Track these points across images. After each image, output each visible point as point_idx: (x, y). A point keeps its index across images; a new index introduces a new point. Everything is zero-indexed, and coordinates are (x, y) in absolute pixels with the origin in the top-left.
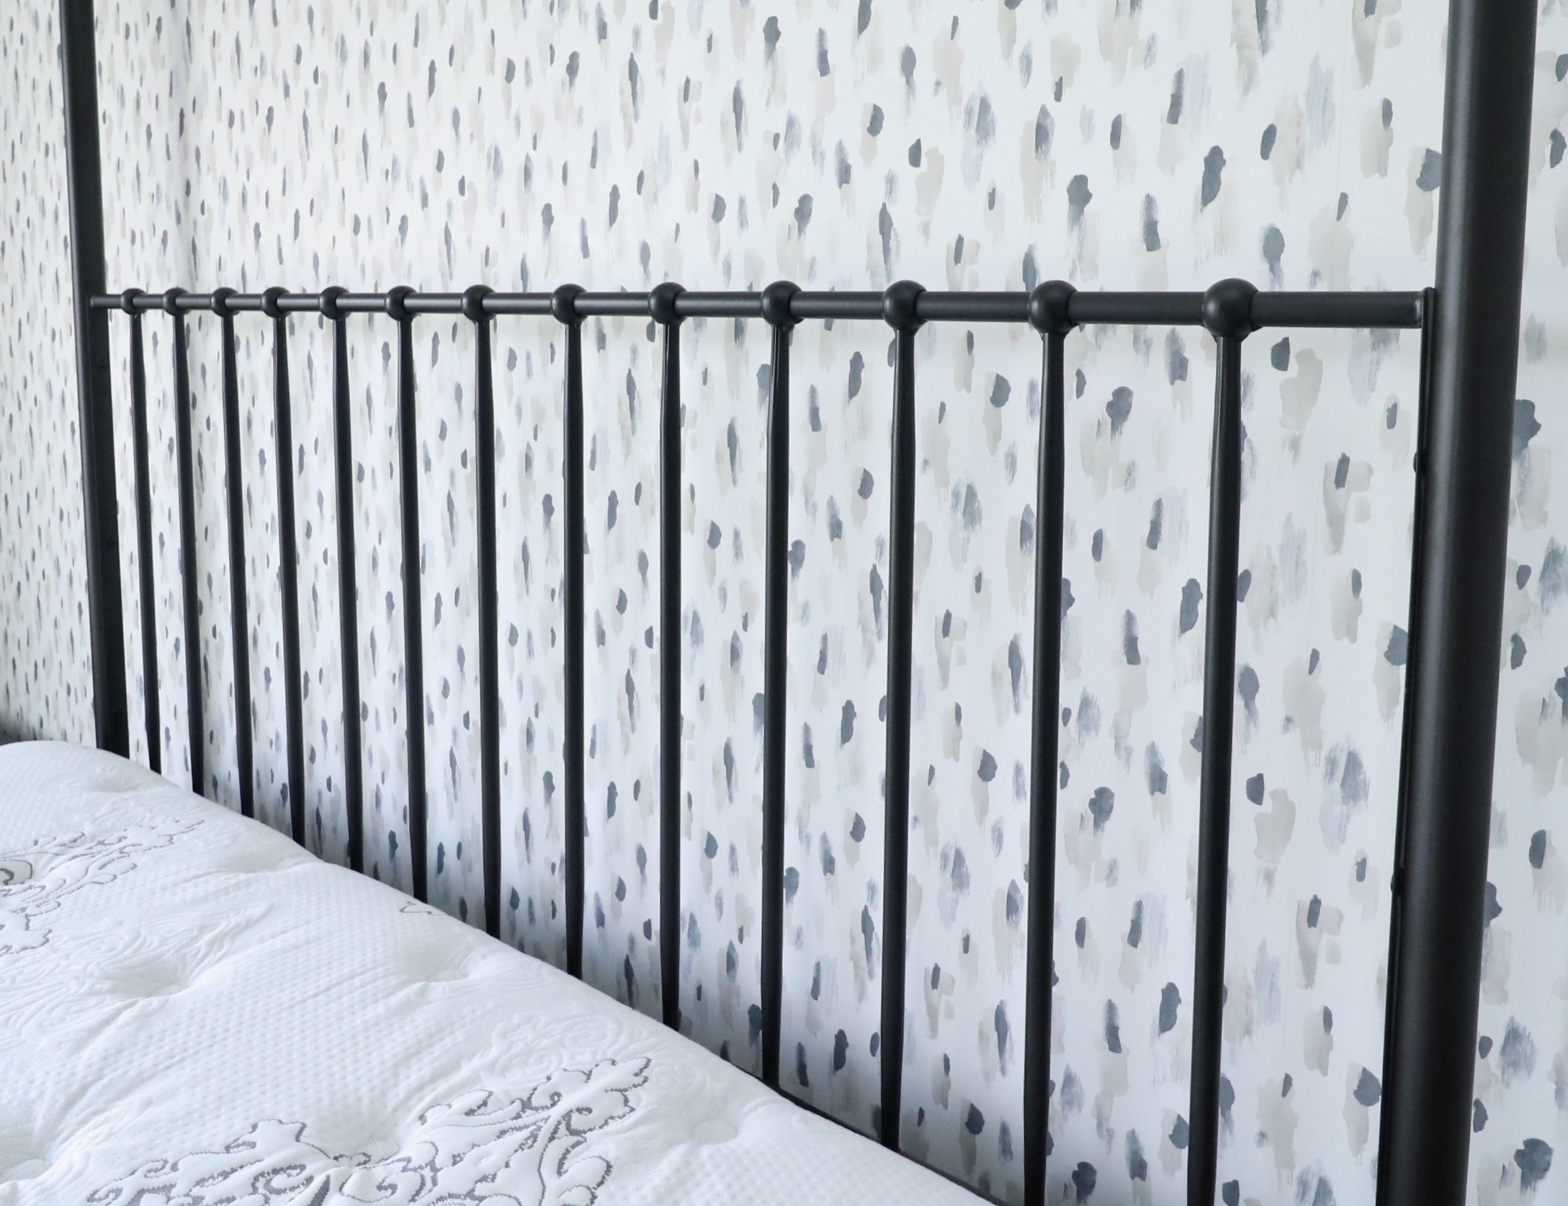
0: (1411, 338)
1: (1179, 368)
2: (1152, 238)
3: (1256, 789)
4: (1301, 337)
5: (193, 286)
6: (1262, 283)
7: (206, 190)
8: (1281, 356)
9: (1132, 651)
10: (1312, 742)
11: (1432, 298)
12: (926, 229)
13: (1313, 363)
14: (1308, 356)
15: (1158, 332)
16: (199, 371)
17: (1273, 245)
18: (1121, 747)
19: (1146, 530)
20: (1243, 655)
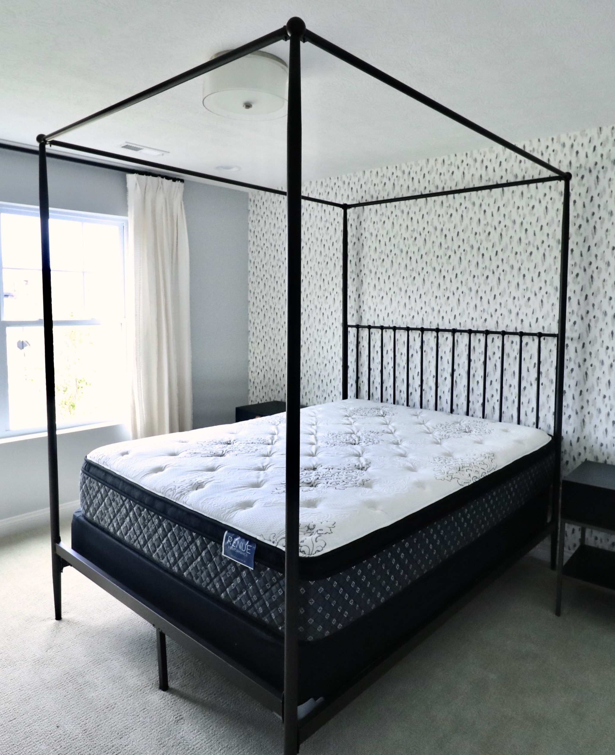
0: (556, 338)
1: (533, 340)
2: (530, 326)
3: (542, 384)
4: (546, 338)
5: (361, 323)
6: (542, 332)
7: (365, 307)
8: (544, 339)
9: (528, 371)
10: (548, 378)
11: (558, 334)
12: (503, 323)
13: (547, 340)
15: (531, 337)
16: (361, 338)
17: (543, 328)
18: (527, 381)
19: (530, 357)
20: (541, 370)
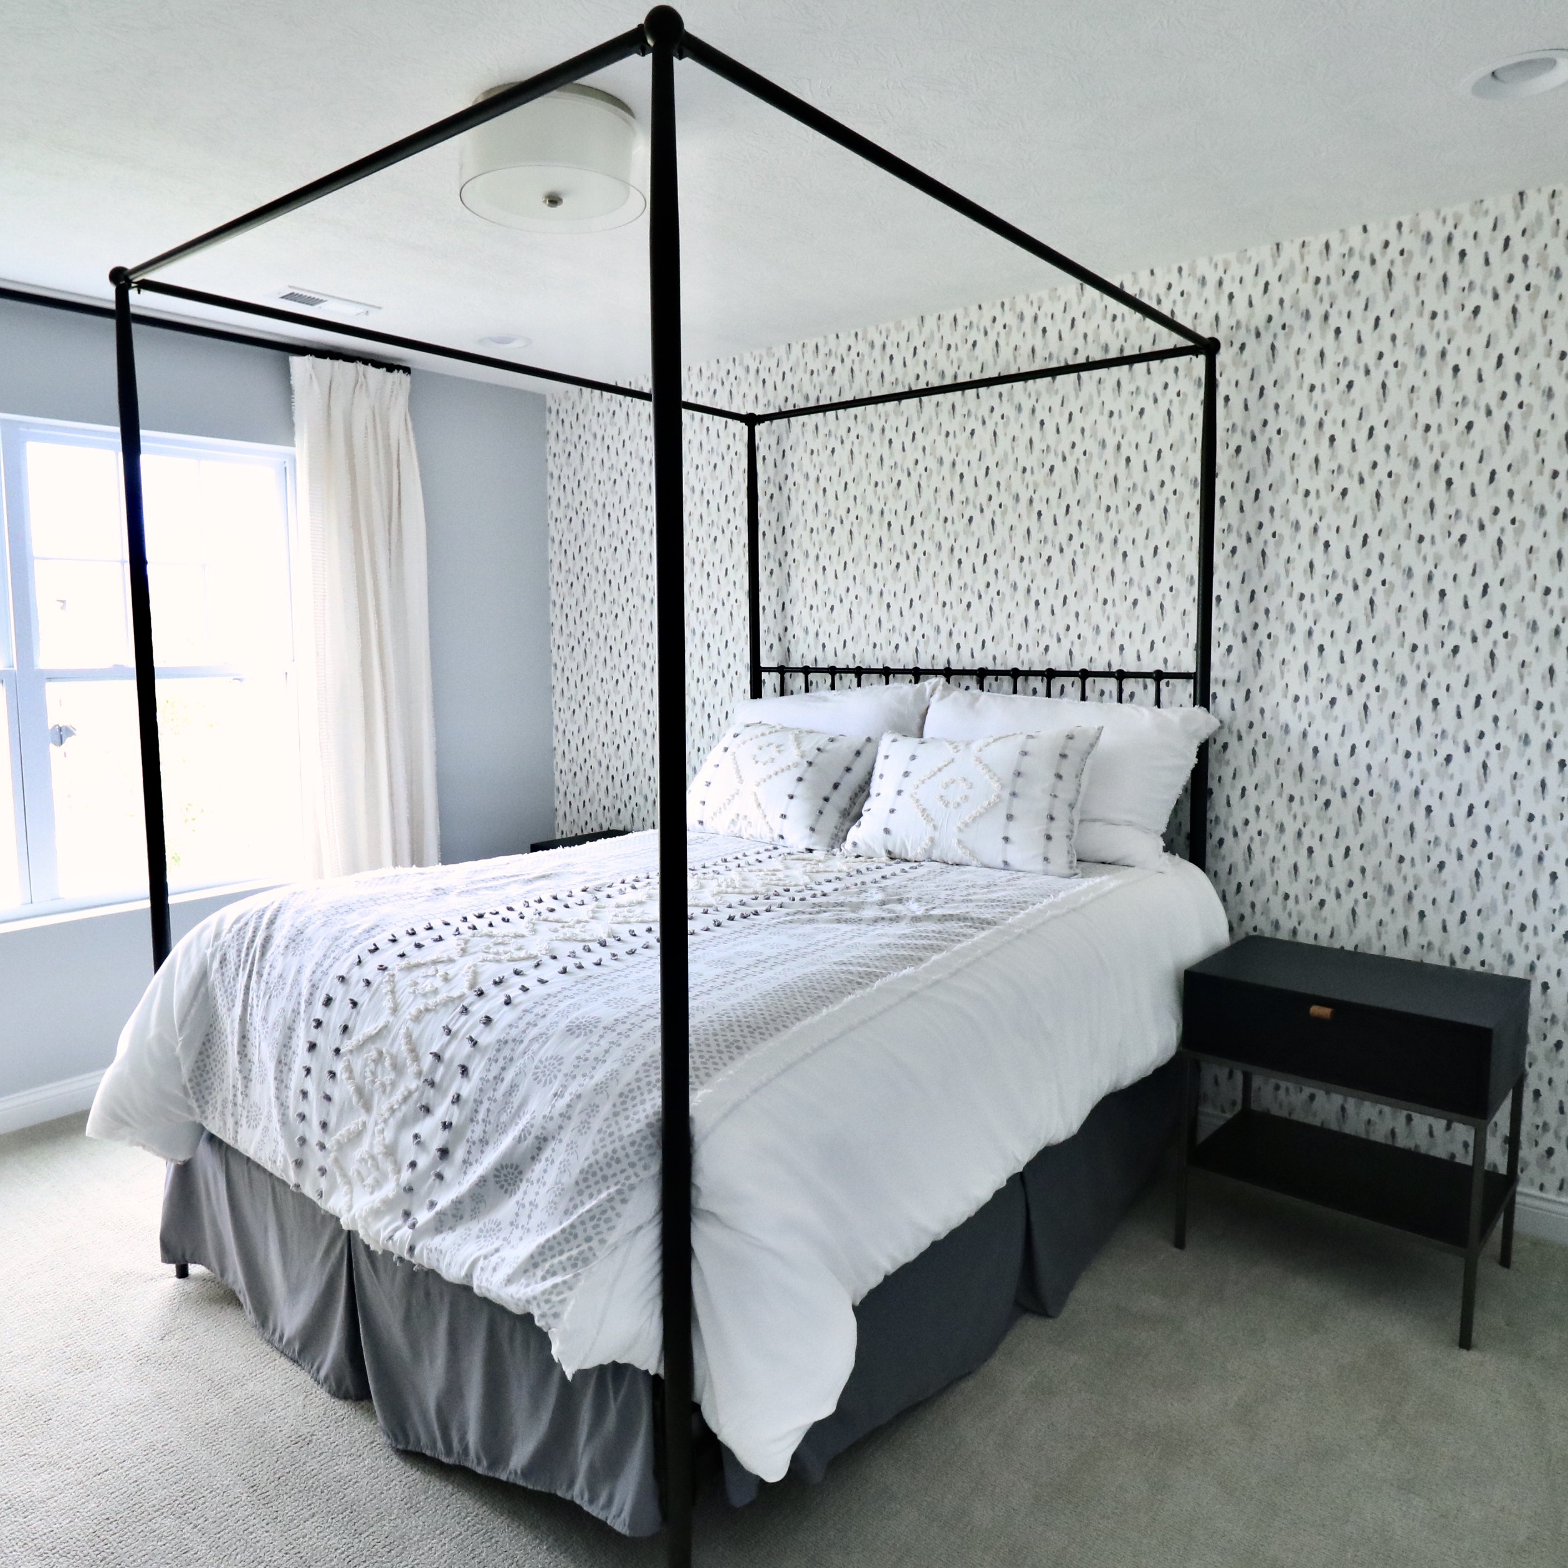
0: (1191, 682)
1: (1145, 687)
2: (1139, 658)
4: (1171, 681)
5: (787, 663)
6: (1163, 670)
7: (795, 629)
8: (1168, 684)
11: (1195, 674)
12: (1082, 655)
14: (1173, 685)
15: (1141, 680)
17: (1166, 661)
